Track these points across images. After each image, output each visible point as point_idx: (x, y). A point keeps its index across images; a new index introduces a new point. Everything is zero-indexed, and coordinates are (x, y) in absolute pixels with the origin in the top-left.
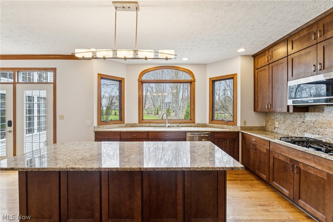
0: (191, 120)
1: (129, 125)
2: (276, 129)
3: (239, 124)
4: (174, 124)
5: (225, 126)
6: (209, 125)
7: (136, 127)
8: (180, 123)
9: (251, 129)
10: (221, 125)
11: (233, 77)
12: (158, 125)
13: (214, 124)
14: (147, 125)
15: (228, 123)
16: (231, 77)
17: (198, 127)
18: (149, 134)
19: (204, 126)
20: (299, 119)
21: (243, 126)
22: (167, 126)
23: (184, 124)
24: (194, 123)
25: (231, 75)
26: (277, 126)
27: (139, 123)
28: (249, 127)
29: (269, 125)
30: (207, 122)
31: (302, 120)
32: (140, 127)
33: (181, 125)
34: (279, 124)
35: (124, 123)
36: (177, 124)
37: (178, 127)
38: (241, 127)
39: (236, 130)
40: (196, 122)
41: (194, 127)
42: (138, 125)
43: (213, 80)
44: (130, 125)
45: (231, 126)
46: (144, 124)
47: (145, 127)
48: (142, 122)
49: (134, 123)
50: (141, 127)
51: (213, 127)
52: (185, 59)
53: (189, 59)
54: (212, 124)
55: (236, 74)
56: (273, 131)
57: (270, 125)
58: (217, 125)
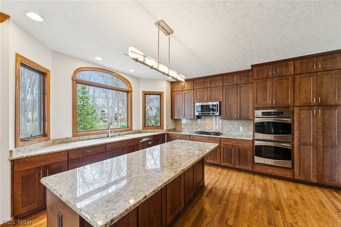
0: (128, 128)
1: (57, 142)
2: (183, 129)
3: (165, 128)
4: (116, 133)
5: (156, 130)
6: (143, 131)
7: (70, 142)
8: (121, 132)
9: (170, 130)
10: (153, 130)
11: (161, 94)
12: (99, 136)
13: (147, 129)
14: (85, 138)
15: (157, 128)
16: (159, 93)
17: (135, 133)
18: (107, 147)
19: (139, 132)
20: (195, 122)
21: (167, 129)
22: (110, 136)
23: (124, 132)
24: (132, 130)
25: (159, 92)
26: (183, 127)
27: (73, 137)
28: (170, 129)
29: (177, 127)
30: (141, 128)
31: (196, 123)
32: (75, 141)
33: (122, 133)
34: (184, 126)
35: (49, 139)
36: (119, 133)
37: (119, 135)
38: (167, 130)
39: (164, 132)
40: (133, 130)
41: (132, 134)
42: (73, 139)
43: (145, 93)
44: (59, 141)
45: (160, 130)
46: (81, 137)
47: (83, 140)
48: (77, 135)
49: (66, 137)
50: (77, 141)
51: (146, 132)
52: (132, 71)
53: (135, 71)
54: (146, 130)
55: (163, 92)
56: (181, 130)
57: (179, 127)
58: (150, 130)
